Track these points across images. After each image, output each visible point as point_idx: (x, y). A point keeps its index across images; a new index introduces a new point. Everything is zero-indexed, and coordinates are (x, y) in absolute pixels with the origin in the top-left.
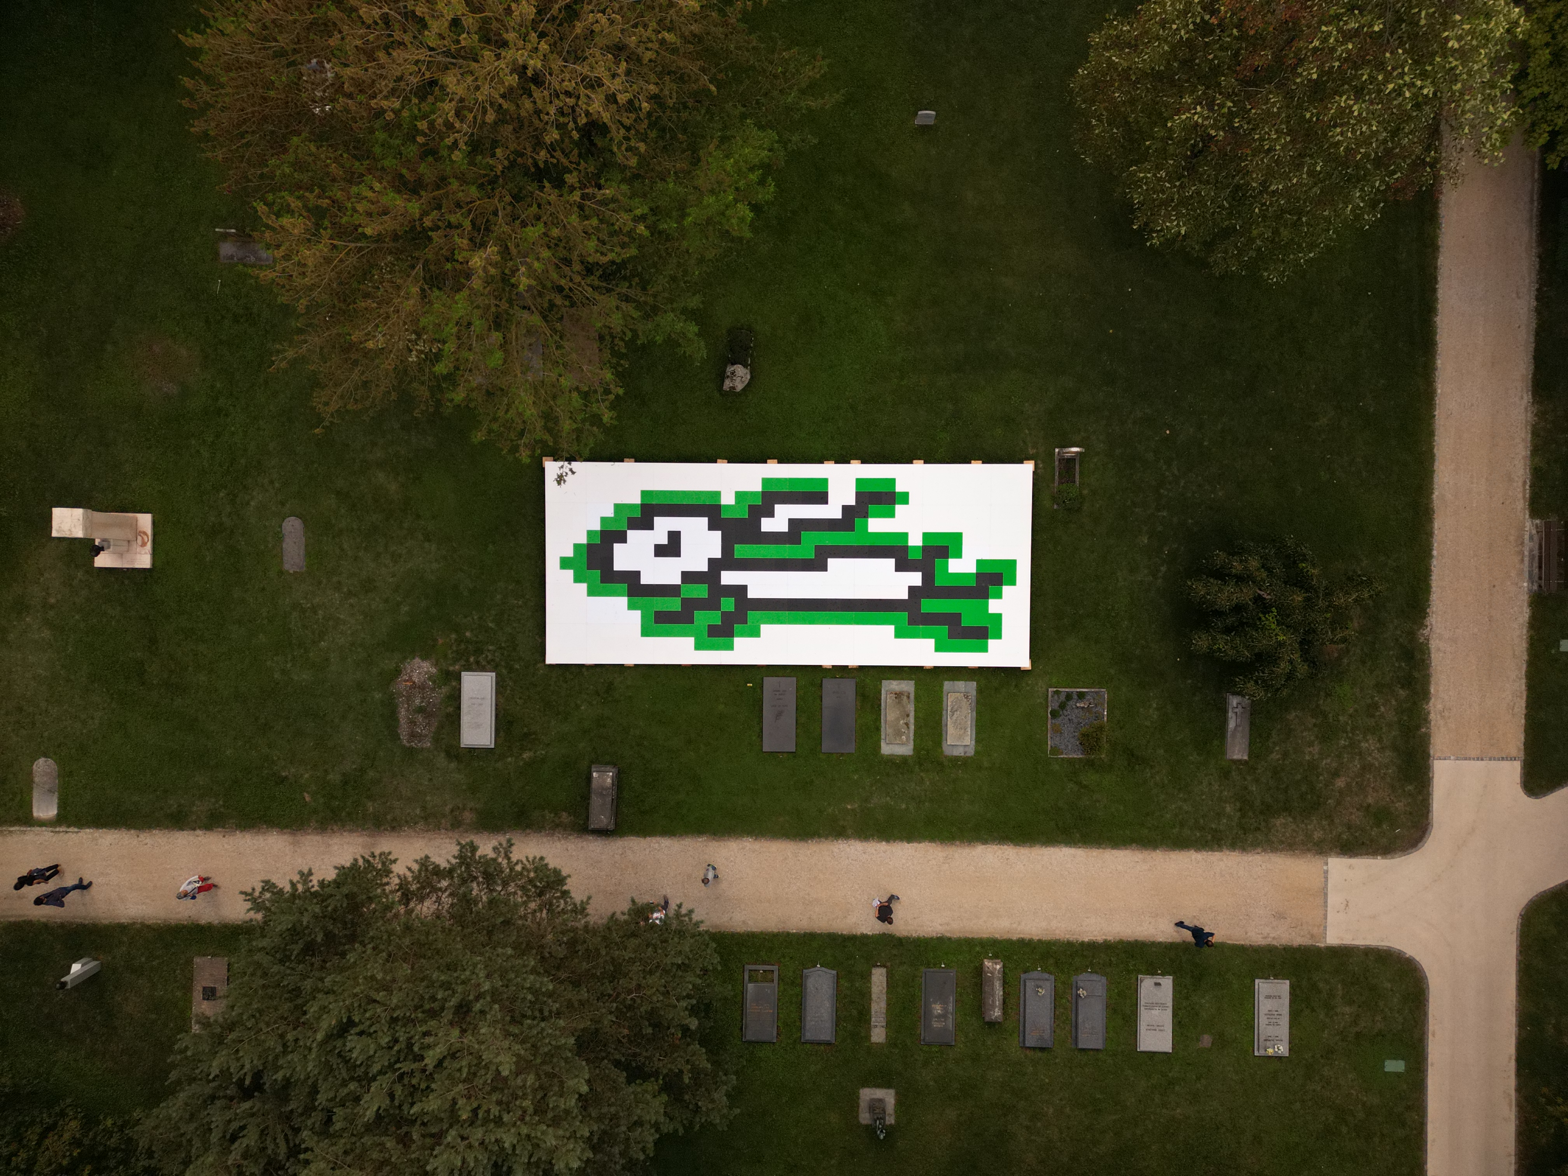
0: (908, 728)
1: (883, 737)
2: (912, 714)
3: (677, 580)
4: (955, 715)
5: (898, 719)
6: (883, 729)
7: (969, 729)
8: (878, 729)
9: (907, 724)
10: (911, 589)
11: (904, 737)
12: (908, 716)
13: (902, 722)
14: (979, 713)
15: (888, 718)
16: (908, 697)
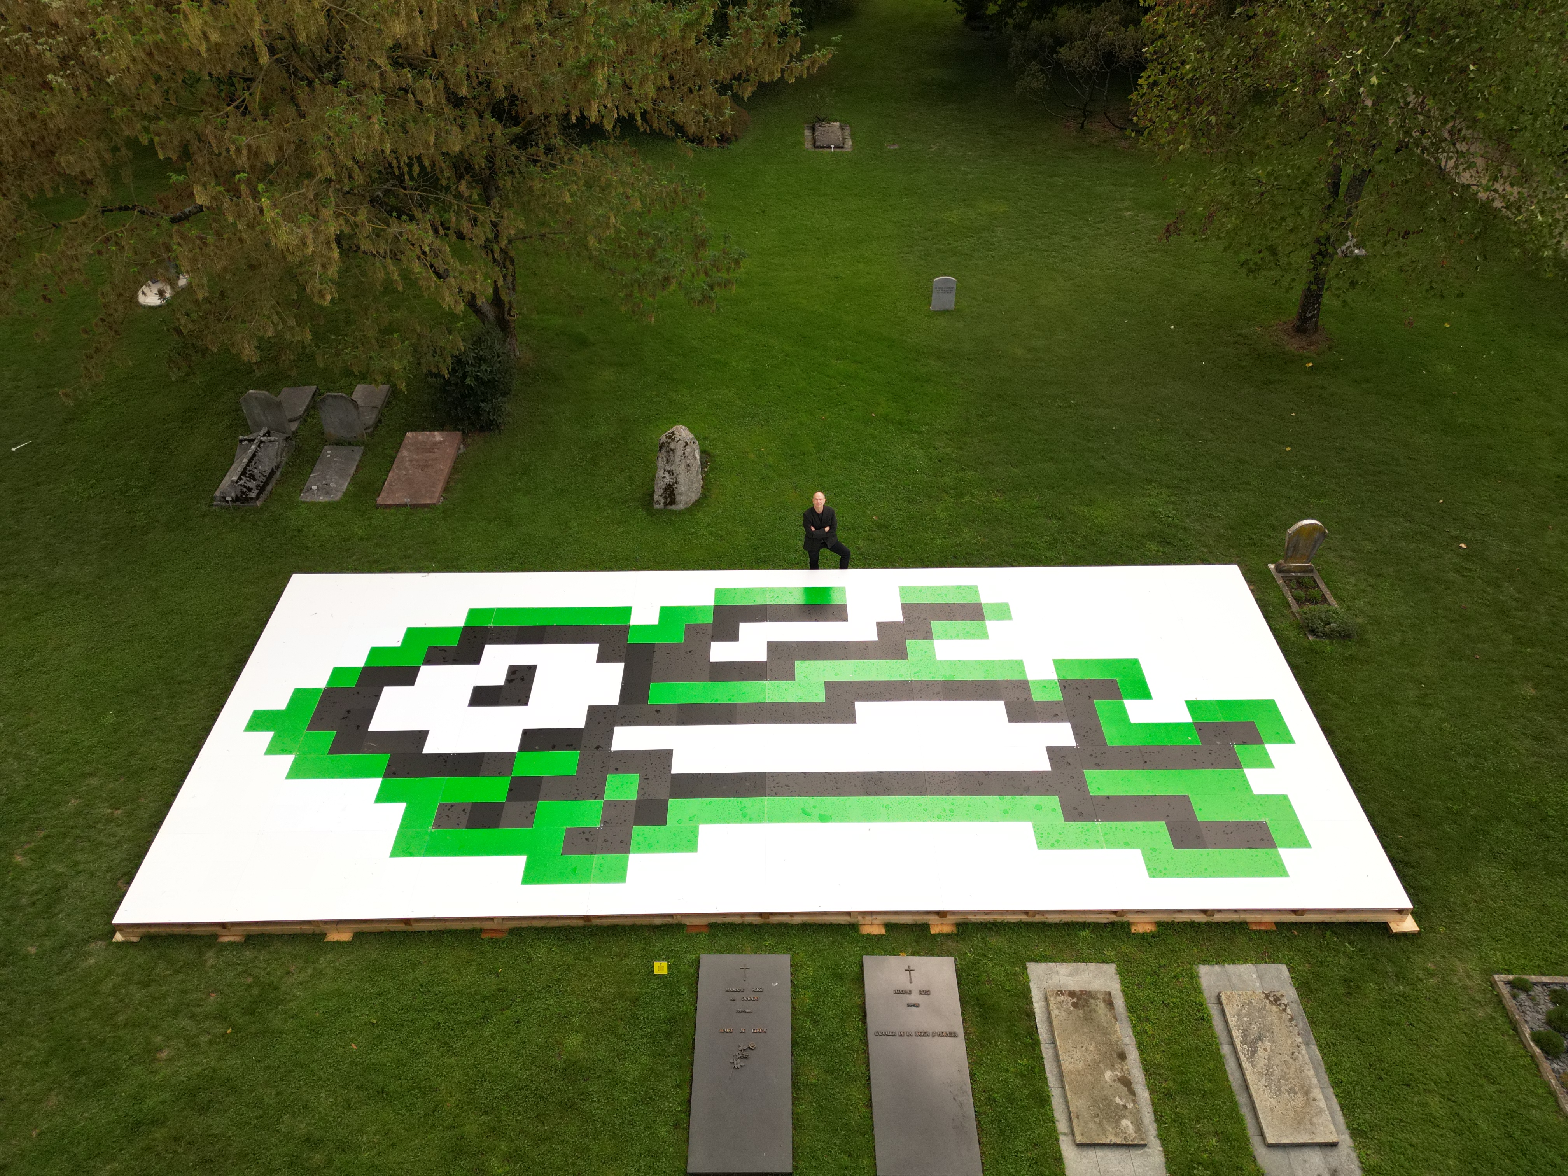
0: (1132, 1092)
1: (1062, 1126)
2: (1133, 1055)
3: (511, 744)
4: (1261, 1053)
5: (1094, 1067)
6: (1056, 1102)
7: (1317, 1093)
8: (1043, 1100)
9: (1126, 1082)
10: (1053, 753)
11: (1125, 1123)
12: (1122, 1056)
13: (1108, 1075)
14: (1325, 1047)
15: (1067, 1066)
16: (1110, 1004)
